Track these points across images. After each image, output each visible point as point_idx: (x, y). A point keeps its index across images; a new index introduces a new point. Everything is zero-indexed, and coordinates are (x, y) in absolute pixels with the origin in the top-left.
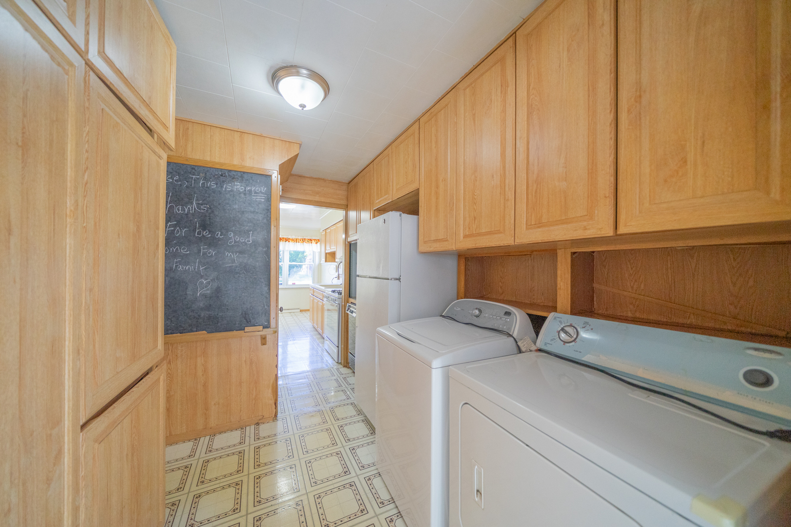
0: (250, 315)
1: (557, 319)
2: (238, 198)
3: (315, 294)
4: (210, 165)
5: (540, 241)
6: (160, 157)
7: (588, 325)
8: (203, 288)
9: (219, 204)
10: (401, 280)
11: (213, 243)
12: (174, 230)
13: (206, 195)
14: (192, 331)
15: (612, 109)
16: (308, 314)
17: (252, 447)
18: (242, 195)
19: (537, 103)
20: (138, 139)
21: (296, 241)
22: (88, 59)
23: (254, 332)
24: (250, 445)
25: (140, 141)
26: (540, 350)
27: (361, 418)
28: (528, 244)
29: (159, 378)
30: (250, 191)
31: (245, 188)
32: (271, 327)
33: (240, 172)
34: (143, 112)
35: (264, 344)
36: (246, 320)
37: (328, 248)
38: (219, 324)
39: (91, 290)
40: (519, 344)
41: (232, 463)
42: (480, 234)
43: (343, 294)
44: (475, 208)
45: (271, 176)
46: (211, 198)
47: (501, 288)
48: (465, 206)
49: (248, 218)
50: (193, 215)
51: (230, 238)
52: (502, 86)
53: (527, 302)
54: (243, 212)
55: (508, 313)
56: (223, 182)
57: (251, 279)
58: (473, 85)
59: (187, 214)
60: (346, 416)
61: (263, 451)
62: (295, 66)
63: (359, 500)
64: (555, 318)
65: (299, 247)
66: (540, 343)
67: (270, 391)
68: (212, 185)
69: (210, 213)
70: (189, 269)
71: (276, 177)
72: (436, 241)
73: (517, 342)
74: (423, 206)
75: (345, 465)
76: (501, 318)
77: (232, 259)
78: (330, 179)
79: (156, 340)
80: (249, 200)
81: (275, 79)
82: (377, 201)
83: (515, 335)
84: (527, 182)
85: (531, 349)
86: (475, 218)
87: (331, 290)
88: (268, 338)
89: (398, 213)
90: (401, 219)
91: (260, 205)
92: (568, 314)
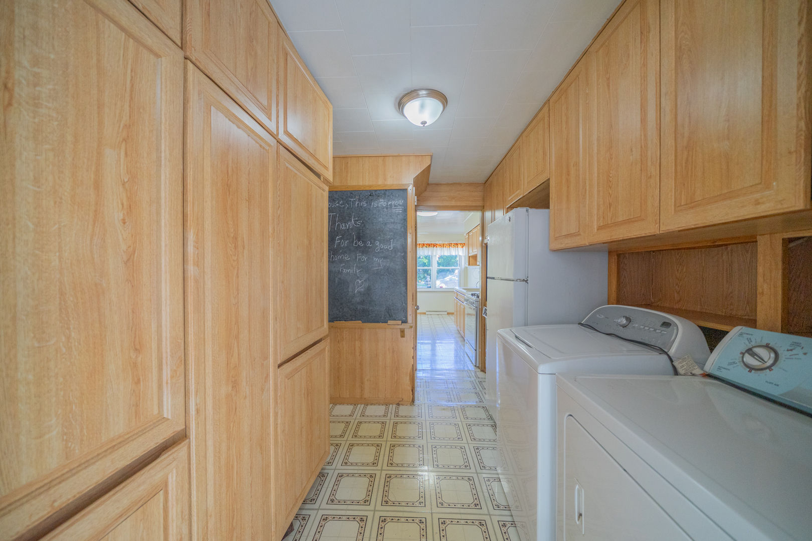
0: (392, 311)
1: (744, 335)
2: (382, 212)
3: (458, 297)
4: (362, 189)
5: (693, 227)
6: (323, 190)
7: (800, 348)
8: (358, 287)
9: (369, 219)
10: (528, 281)
11: (365, 250)
12: (340, 242)
13: (360, 213)
14: (352, 320)
15: (802, 17)
16: (452, 317)
17: (392, 422)
18: (385, 210)
19: (687, 43)
20: (308, 181)
21: (443, 246)
22: (279, 139)
23: (394, 325)
24: (390, 419)
25: (310, 182)
26: (709, 376)
27: (490, 422)
28: (679, 231)
29: (325, 348)
30: (391, 205)
31: (387, 203)
32: (408, 322)
33: (383, 190)
34: (311, 162)
35: (403, 336)
36: (389, 315)
37: (471, 251)
38: (370, 316)
39: (283, 282)
40: (675, 364)
41: (376, 429)
42: (616, 224)
43: (480, 297)
44: (610, 192)
45: (406, 190)
46: (363, 215)
47: (678, 293)
48: (599, 191)
49: (389, 229)
50: (352, 229)
51: (377, 246)
52: (641, 33)
53: (720, 313)
54: (386, 224)
55: (666, 324)
56: (372, 200)
57: (392, 280)
58: (606, 44)
59: (348, 229)
60: (476, 417)
61: (399, 426)
62: (415, 91)
63: (475, 494)
64: (741, 334)
65: (446, 252)
66: (709, 367)
67: (408, 378)
68: (364, 204)
69: (363, 227)
70: (350, 272)
71: (411, 190)
72: (568, 236)
73: (671, 361)
74: (553, 197)
75: (467, 459)
76: (655, 330)
77: (378, 263)
78: (465, 183)
79: (322, 321)
80: (390, 213)
81: (400, 106)
82: (510, 199)
83: (672, 352)
84: (676, 150)
85: (693, 372)
86: (610, 205)
87: (471, 293)
88: (406, 331)
89: (524, 209)
90: (528, 215)
91: (398, 216)
92: (776, 331)
